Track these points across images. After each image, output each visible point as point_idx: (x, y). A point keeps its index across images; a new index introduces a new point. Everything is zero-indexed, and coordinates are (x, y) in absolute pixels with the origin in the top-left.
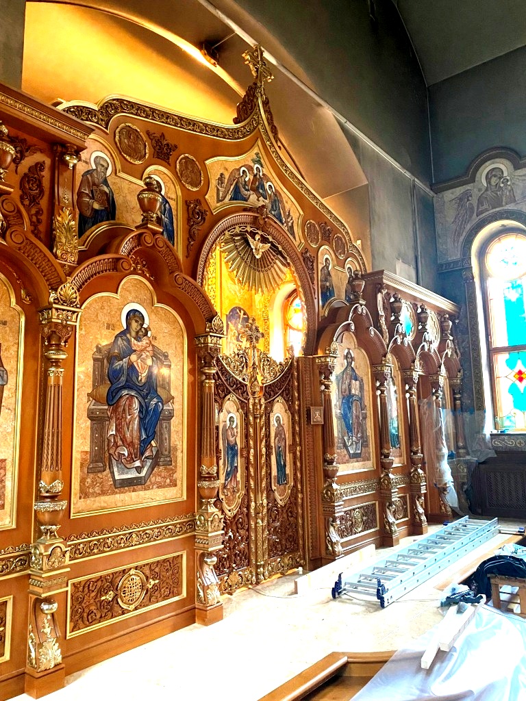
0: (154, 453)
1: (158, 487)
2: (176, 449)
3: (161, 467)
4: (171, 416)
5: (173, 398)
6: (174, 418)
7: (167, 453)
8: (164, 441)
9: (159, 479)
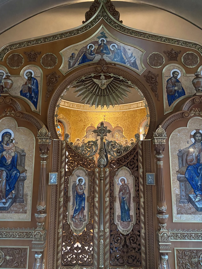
0: (14, 197)
1: (15, 213)
2: (27, 195)
3: (18, 203)
4: (24, 179)
5: (26, 170)
6: (26, 180)
7: (21, 197)
8: (20, 191)
9: (15, 209)
